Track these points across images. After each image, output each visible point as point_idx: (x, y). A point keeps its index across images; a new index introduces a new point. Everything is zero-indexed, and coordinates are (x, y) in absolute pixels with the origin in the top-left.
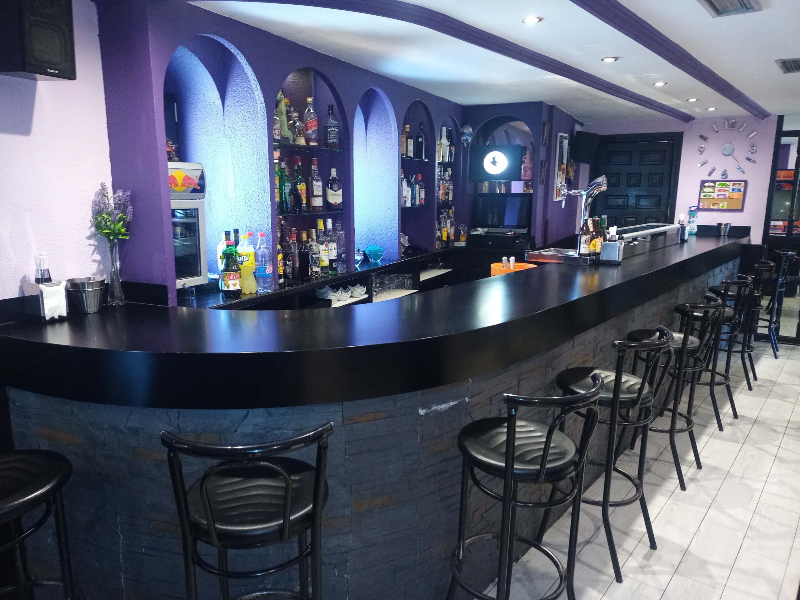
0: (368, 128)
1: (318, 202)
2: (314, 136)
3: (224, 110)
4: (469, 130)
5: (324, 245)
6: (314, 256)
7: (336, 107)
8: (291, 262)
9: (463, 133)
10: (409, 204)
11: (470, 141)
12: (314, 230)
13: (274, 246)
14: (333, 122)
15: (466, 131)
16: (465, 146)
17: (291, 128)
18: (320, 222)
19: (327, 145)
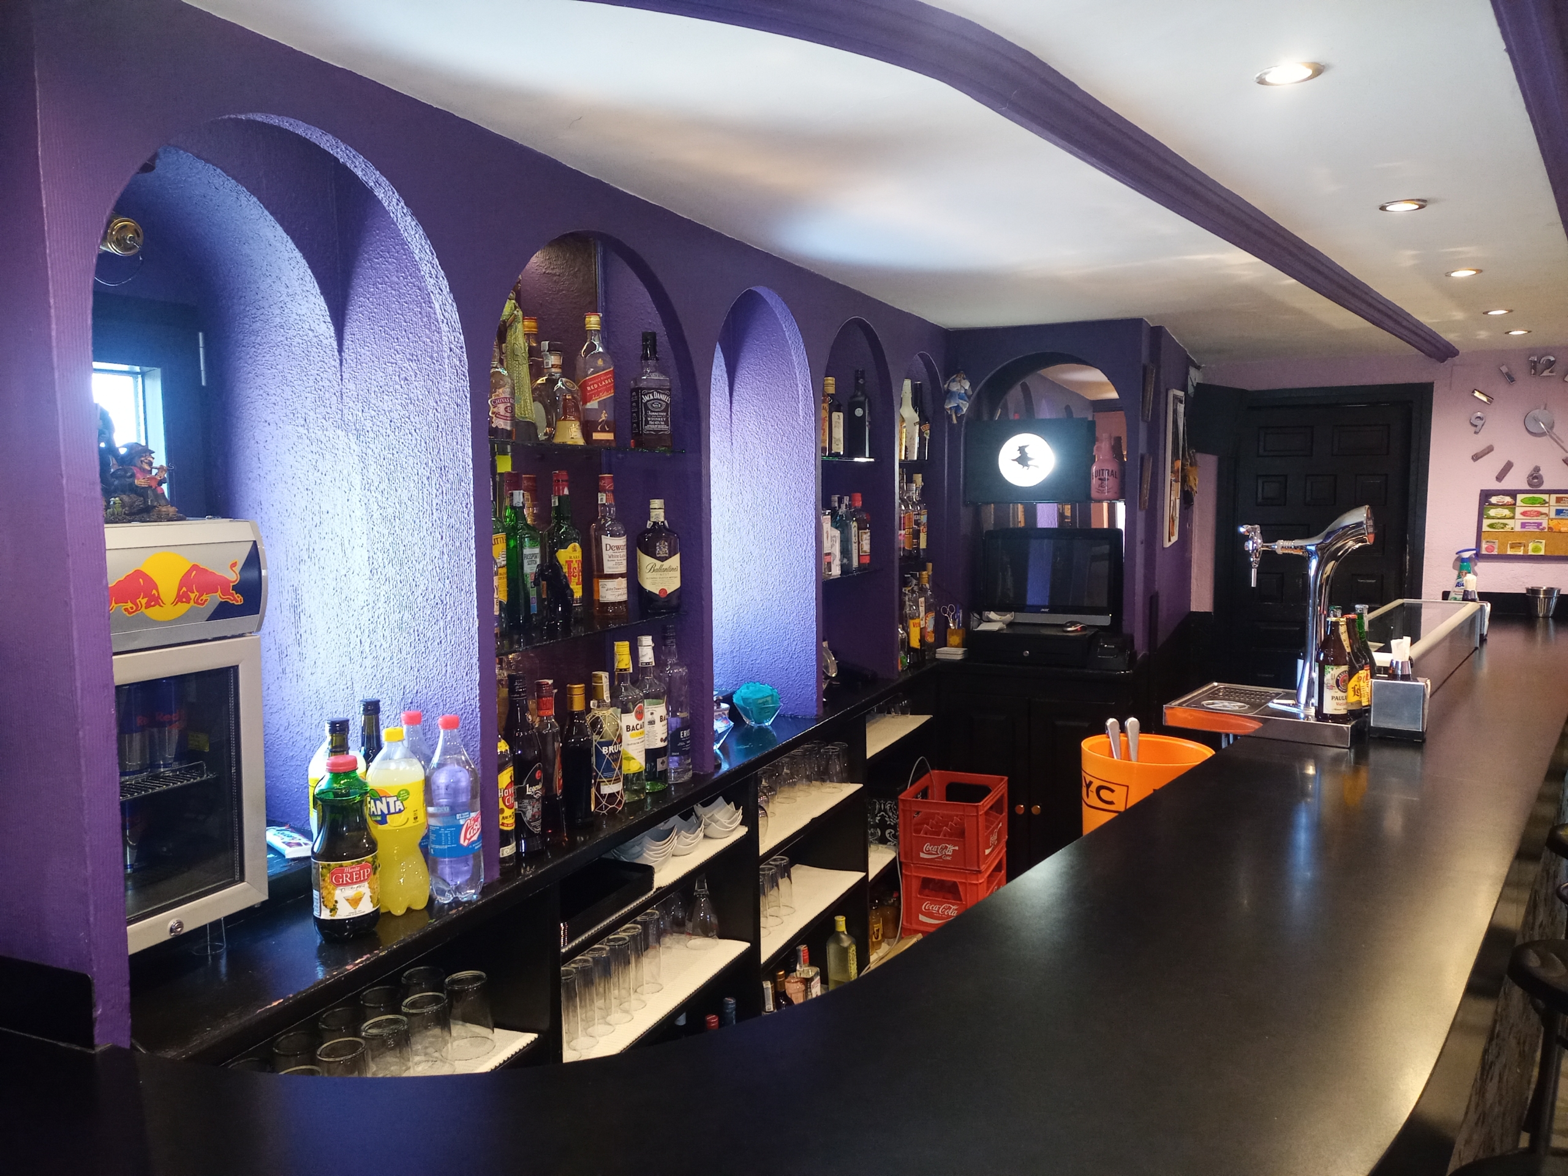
0: (736, 387)
1: (614, 592)
2: (604, 417)
3: (340, 350)
4: (962, 386)
5: (633, 713)
6: (604, 750)
7: (662, 338)
8: (539, 787)
9: (949, 394)
10: (836, 571)
11: (965, 410)
12: (604, 676)
13: (488, 746)
14: (655, 376)
15: (955, 387)
16: (955, 421)
17: (540, 395)
18: (622, 649)
19: (640, 438)
